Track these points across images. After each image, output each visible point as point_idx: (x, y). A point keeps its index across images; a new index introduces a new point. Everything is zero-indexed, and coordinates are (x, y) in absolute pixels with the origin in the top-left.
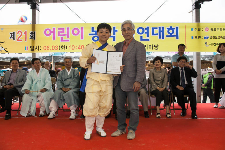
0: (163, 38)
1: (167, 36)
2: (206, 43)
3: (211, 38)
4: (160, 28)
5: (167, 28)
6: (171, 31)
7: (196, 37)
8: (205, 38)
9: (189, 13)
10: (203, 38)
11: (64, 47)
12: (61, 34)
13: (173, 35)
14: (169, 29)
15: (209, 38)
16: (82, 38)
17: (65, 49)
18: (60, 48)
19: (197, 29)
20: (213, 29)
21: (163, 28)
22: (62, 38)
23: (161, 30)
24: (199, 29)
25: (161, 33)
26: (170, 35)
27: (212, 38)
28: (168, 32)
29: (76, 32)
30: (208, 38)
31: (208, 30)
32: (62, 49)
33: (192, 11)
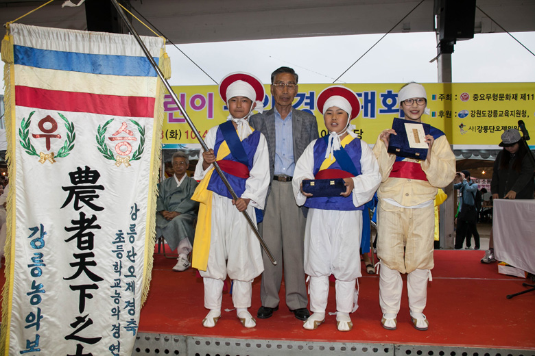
0: (373, 115)
1: (382, 111)
2: (461, 126)
3: (473, 116)
4: (366, 94)
5: (382, 95)
6: (389, 101)
7: (441, 114)
8: (460, 115)
9: (431, 61)
10: (457, 114)
11: (177, 134)
12: (169, 106)
13: (393, 108)
14: (385, 97)
15: (469, 115)
16: (210, 115)
17: (178, 136)
18: (169, 135)
19: (445, 97)
20: (479, 96)
21: (373, 94)
22: (171, 115)
23: (370, 98)
24: (448, 96)
25: (369, 105)
26: (386, 109)
27: (476, 115)
28: (384, 103)
29: (198, 102)
30: (466, 115)
31: (467, 99)
32: (172, 137)
33: (437, 58)
